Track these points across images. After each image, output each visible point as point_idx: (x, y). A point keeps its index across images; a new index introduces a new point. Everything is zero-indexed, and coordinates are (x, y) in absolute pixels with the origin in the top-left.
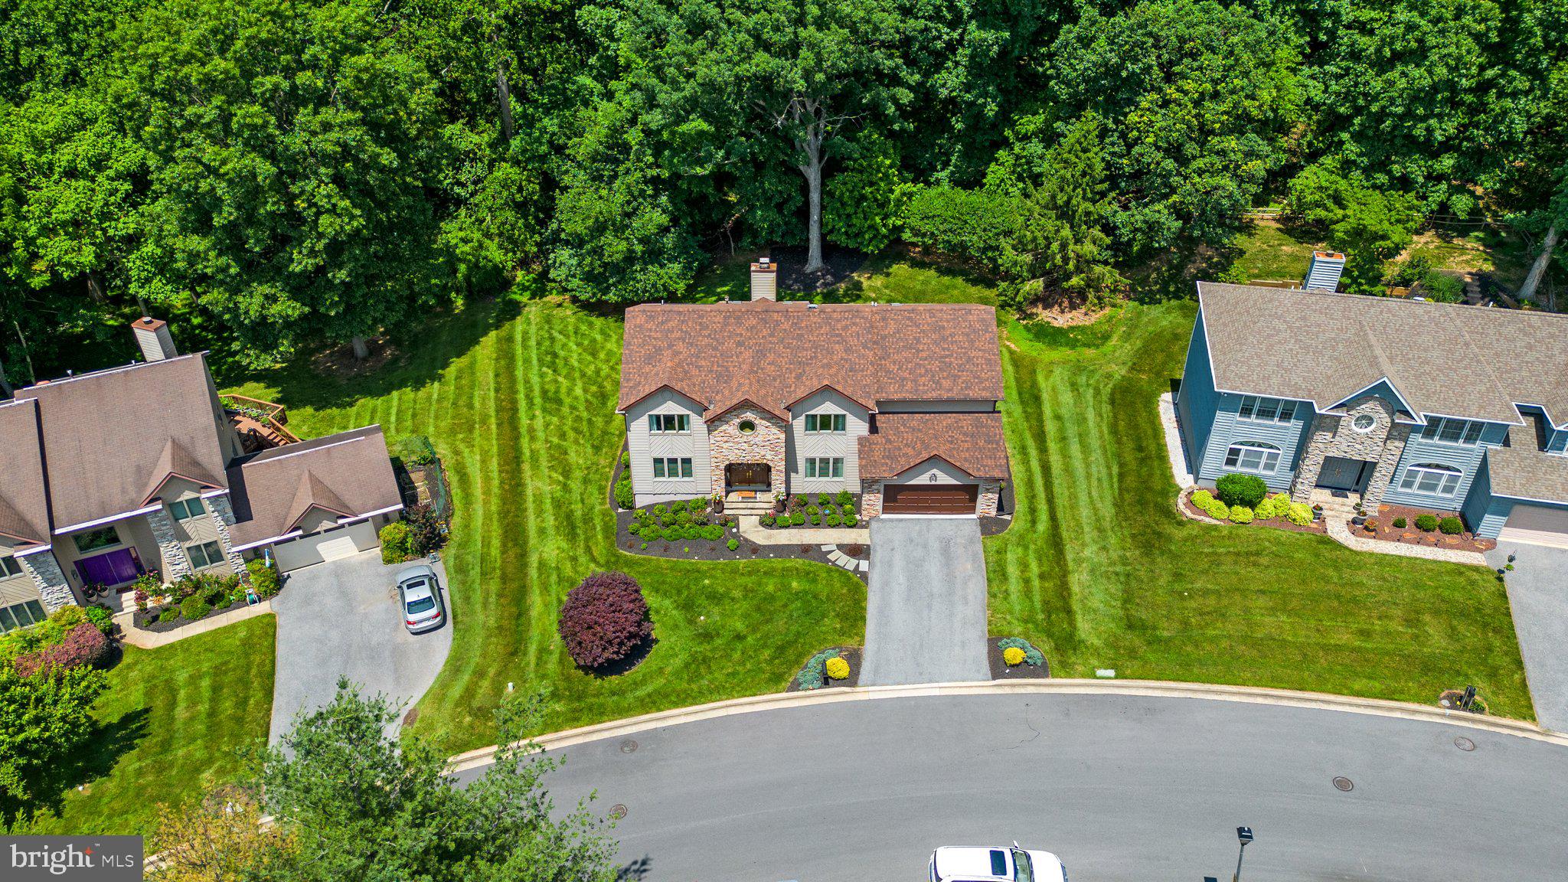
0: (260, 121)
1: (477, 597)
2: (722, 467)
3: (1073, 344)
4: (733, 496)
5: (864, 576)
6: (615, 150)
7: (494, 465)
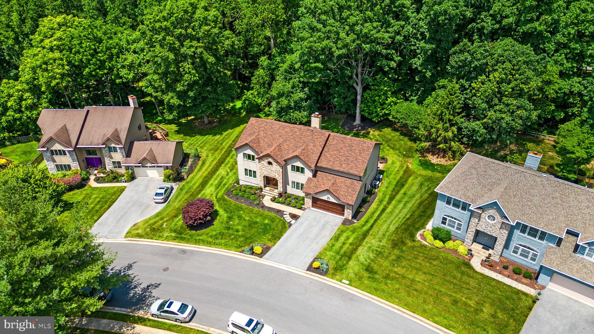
0: (171, 42)
1: (179, 198)
2: (262, 176)
3: (433, 170)
4: (267, 188)
5: (290, 225)
6: (292, 70)
7: (214, 163)
